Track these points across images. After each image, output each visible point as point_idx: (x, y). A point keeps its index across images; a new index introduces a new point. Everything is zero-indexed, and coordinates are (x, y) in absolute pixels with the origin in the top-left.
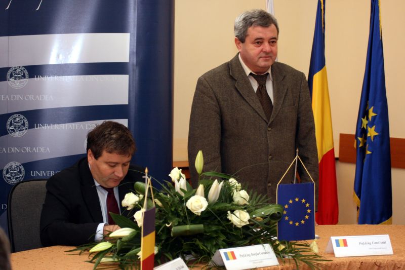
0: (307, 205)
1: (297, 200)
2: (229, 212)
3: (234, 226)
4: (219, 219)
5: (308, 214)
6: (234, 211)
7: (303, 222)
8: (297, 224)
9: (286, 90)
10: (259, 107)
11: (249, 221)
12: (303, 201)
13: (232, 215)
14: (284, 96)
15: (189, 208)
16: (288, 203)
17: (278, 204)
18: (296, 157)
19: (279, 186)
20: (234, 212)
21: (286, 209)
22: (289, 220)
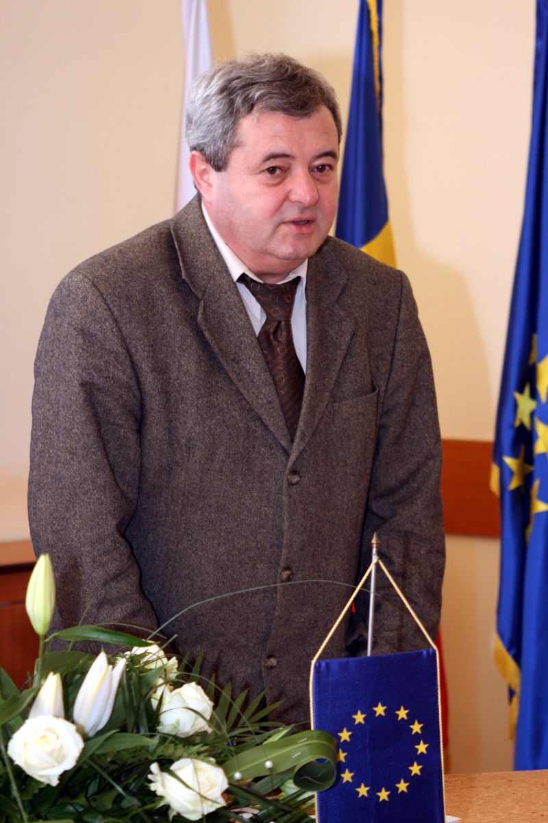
0: (416, 728)
1: (380, 710)
2: (154, 767)
3: (172, 814)
4: (120, 789)
5: (421, 759)
6: (171, 762)
7: (402, 786)
8: (384, 795)
9: (348, 338)
10: (270, 402)
11: (226, 793)
12: (402, 714)
13: (166, 775)
14: (340, 360)
15: (19, 761)
16: (351, 725)
17: (317, 727)
18: (372, 568)
19: (317, 668)
20: (173, 767)
21: (345, 746)
22: (356, 783)
